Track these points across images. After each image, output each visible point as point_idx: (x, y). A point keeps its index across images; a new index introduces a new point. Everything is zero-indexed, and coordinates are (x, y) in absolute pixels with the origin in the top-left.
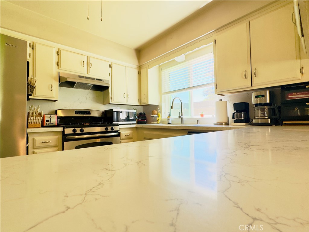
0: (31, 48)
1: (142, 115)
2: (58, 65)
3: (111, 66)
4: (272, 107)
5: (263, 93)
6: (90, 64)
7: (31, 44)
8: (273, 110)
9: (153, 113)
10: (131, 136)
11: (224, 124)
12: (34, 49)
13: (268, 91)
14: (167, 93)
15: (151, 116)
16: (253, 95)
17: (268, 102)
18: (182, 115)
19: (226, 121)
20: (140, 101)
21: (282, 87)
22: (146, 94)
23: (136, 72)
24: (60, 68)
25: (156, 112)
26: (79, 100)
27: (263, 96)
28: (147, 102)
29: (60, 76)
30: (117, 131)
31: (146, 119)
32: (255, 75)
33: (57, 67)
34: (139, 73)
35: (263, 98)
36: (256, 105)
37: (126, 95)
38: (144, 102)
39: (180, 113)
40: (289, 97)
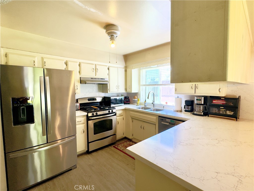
0: (66, 65)
1: (127, 98)
2: (79, 73)
3: (108, 69)
4: (205, 106)
5: (200, 98)
6: (97, 69)
7: (66, 62)
8: (205, 107)
9: (134, 98)
10: (122, 114)
11: (179, 111)
12: (67, 65)
13: (203, 98)
14: (144, 85)
15: (133, 99)
16: (196, 98)
17: (203, 103)
18: (154, 102)
19: (180, 110)
20: (126, 89)
21: (211, 96)
22: (130, 86)
23: (124, 70)
24: (81, 75)
25: (136, 97)
26: (89, 91)
27: (200, 100)
28: (131, 91)
29: (81, 79)
30: (114, 112)
31: (129, 101)
32: (197, 88)
33: (79, 74)
34: (126, 71)
35: (200, 101)
36: (197, 104)
37: (118, 87)
38: (129, 90)
39: (153, 101)
40: (213, 102)
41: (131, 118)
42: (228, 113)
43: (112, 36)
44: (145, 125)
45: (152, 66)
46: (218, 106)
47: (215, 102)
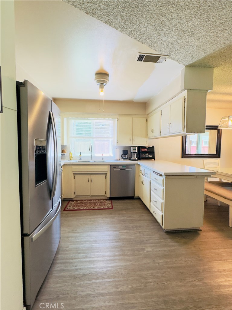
4: (138, 153)
5: (135, 148)
13: (137, 147)
16: (132, 148)
17: (136, 151)
25: (66, 151)
36: (133, 152)
41: (73, 174)
42: (150, 156)
43: (102, 84)
44: (93, 177)
45: (89, 118)
46: (145, 153)
47: (143, 150)
